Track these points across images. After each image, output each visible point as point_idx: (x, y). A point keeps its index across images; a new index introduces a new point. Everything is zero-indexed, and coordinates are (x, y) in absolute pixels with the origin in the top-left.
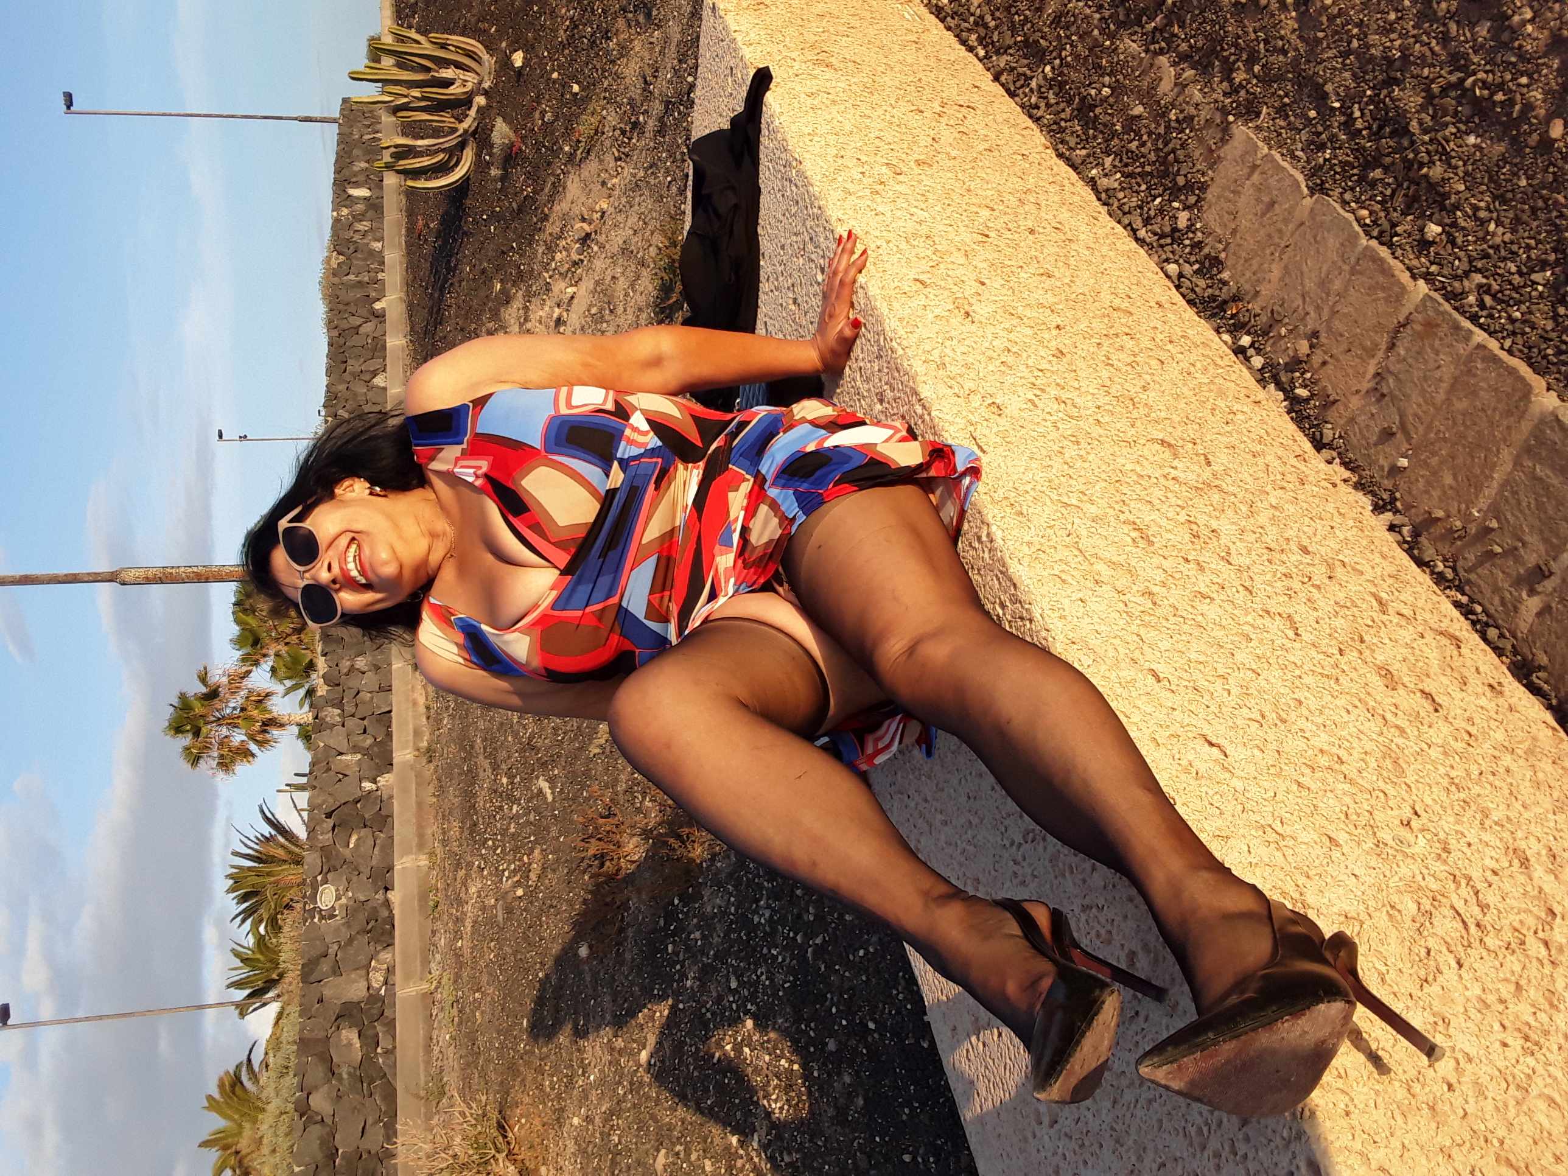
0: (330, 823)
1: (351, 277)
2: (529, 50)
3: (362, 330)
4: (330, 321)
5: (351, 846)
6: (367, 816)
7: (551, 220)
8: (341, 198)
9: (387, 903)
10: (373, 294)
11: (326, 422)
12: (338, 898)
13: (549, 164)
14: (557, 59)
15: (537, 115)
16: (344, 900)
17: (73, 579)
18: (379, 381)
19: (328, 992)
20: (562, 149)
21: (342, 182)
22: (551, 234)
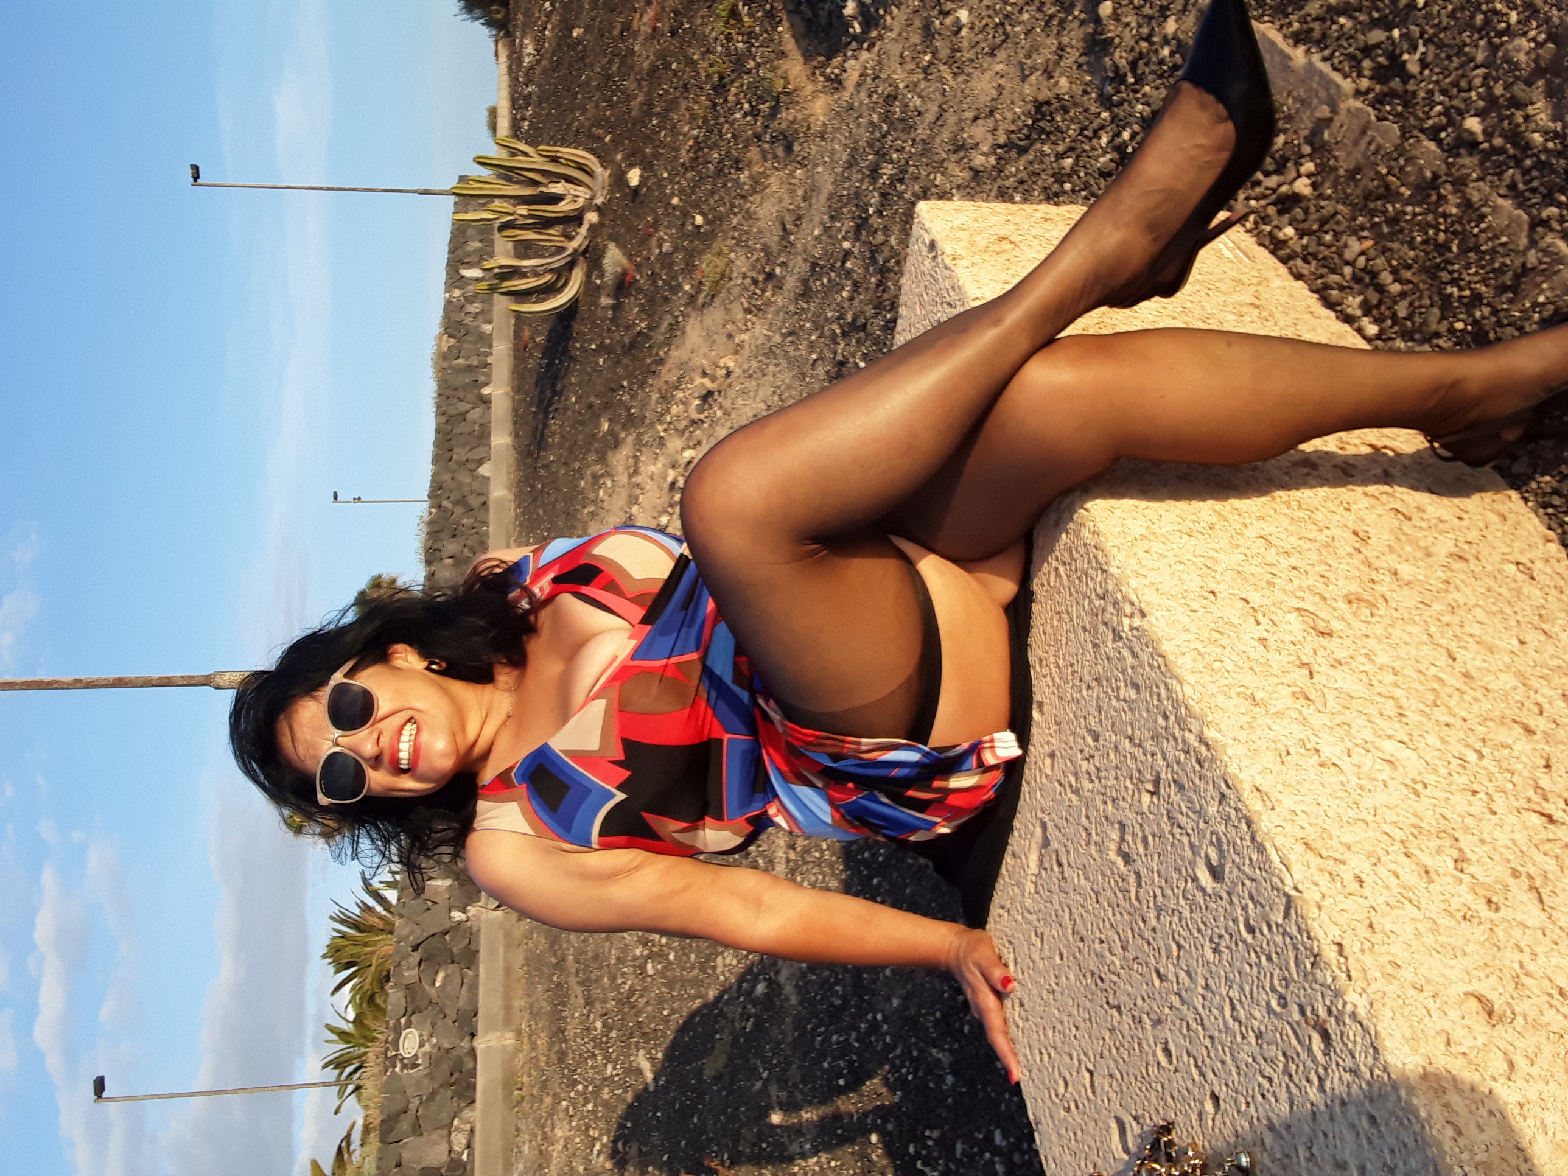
0: (416, 956)
1: (461, 361)
2: (647, 166)
3: (469, 416)
4: (438, 407)
5: (438, 984)
6: (455, 950)
7: (667, 367)
8: (454, 279)
9: (473, 1052)
10: (482, 379)
11: (430, 513)
12: (421, 1045)
13: (667, 300)
14: (678, 183)
15: (654, 242)
16: (427, 1047)
17: (167, 682)
18: (485, 470)
19: (406, 1155)
20: (680, 286)
21: (456, 262)
22: (666, 382)
